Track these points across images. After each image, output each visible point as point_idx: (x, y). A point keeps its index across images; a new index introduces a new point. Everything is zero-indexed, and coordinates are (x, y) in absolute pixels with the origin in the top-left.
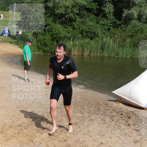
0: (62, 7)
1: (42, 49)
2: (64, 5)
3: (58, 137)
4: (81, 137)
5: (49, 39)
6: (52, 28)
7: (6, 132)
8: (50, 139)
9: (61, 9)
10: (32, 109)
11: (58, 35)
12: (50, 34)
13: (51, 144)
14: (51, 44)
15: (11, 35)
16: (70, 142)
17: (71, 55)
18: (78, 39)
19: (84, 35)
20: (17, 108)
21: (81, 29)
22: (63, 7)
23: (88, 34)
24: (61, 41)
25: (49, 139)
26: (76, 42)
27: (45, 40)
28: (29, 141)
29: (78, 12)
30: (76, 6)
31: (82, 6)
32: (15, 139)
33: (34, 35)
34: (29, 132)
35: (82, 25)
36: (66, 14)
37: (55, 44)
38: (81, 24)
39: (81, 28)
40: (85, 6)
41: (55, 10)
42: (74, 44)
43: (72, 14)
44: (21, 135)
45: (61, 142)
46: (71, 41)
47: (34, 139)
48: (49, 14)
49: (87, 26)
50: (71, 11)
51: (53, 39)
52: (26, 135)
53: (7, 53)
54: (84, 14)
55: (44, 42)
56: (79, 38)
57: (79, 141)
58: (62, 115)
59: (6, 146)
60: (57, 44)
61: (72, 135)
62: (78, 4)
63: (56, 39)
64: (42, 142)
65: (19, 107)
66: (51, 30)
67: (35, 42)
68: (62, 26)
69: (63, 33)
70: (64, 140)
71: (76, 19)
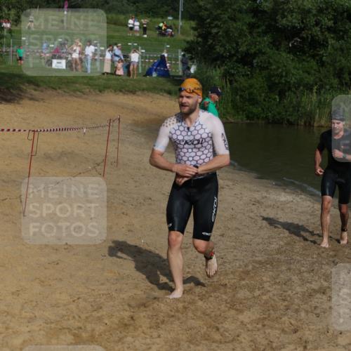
0: (296, 12)
1: (244, 111)
2: (299, 8)
3: (279, 320)
5: (260, 87)
6: (269, 61)
7: (155, 305)
8: (260, 326)
9: (292, 16)
10: (217, 252)
11: (283, 79)
12: (263, 75)
13: (261, 336)
14: (267, 99)
15: (171, 74)
16: (307, 333)
17: (313, 126)
18: (329, 90)
19: (345, 79)
24: (290, 92)
25: (258, 326)
26: (326, 96)
27: (251, 90)
28: (209, 329)
29: (333, 25)
30: (327, 9)
31: (340, 10)
32: (177, 322)
33: (226, 77)
34: (210, 307)
35: (340, 56)
36: (302, 29)
37: (275, 99)
38: (340, 53)
39: (339, 64)
40: (348, 11)
41: (277, 18)
42: (320, 102)
43: (318, 29)
44: (190, 314)
45: (285, 334)
46: (315, 94)
47: (222, 323)
48: (264, 28)
50: (316, 21)
51: (272, 87)
52: (204, 313)
53: (159, 116)
54: (346, 30)
55: (249, 94)
56: (333, 87)
57: (328, 332)
58: (289, 269)
59: (154, 340)
60: (280, 99)
61: (312, 317)
62: (331, 6)
63: (279, 87)
64: (242, 331)
65: (186, 248)
66: (267, 67)
67: (227, 92)
68: (292, 56)
69: (294, 73)
70: (292, 328)
71: (326, 40)
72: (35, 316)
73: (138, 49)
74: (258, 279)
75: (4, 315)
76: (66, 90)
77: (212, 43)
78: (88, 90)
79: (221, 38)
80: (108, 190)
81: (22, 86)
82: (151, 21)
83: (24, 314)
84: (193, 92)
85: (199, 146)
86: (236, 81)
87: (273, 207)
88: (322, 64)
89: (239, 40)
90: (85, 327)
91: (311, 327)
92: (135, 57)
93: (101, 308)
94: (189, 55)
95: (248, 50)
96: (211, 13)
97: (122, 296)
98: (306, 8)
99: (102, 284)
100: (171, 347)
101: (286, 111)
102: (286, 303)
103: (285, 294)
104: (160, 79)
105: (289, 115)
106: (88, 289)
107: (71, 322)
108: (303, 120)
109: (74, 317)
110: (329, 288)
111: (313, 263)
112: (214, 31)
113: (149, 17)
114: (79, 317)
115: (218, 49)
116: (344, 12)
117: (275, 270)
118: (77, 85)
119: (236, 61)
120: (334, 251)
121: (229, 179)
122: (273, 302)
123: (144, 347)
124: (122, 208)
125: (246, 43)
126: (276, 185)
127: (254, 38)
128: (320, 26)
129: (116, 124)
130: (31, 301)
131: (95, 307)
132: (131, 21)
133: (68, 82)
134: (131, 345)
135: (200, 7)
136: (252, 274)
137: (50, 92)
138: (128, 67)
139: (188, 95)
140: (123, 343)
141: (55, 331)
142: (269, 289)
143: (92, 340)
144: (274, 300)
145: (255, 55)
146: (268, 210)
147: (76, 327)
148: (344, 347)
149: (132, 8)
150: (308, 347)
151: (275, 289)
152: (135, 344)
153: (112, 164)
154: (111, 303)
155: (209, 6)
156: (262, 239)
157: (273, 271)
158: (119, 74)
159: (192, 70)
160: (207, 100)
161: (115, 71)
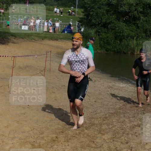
1: (104, 48)
2: (128, 3)
3: (120, 138)
5: (112, 38)
6: (115, 26)
7: (67, 132)
9: (125, 7)
10: (93, 109)
11: (121, 34)
12: (113, 32)
13: (112, 145)
14: (114, 43)
16: (132, 143)
17: (134, 54)
18: (141, 38)
19: (148, 34)
22: (126, 4)
24: (124, 40)
25: (111, 141)
26: (140, 41)
27: (108, 39)
28: (90, 142)
29: (142, 10)
30: (140, 4)
32: (76, 139)
33: (97, 33)
34: (90, 133)
35: (146, 24)
36: (129, 12)
37: (118, 43)
38: (145, 22)
39: (145, 27)
40: (149, 4)
41: (118, 7)
42: (137, 44)
43: (136, 12)
44: (82, 136)
45: (122, 144)
46: (135, 40)
47: (95, 140)
48: (113, 12)
50: (135, 9)
51: (116, 38)
52: (88, 135)
54: (148, 12)
55: (107, 41)
57: (141, 143)
59: (67, 147)
60: (120, 43)
61: (134, 137)
62: (142, 2)
63: (119, 37)
64: (104, 143)
66: (114, 29)
67: (97, 40)
68: (125, 24)
69: (126, 31)
70: (126, 141)
71: (139, 17)
72: (15, 137)
73: (58, 21)
74: (111, 120)
75: (2, 136)
76: (28, 39)
77: (90, 19)
78: (37, 39)
79: (94, 16)
80: (47, 82)
81: (9, 37)
82: (64, 9)
83: (10, 136)
84: (78, 39)
85: (82, 63)
86: (101, 35)
88: (138, 27)
89: (102, 17)
90: (36, 141)
91: (134, 141)
92: (57, 25)
93: (43, 133)
94: (81, 24)
95: (106, 21)
96: (90, 5)
97: (52, 128)
98: (131, 3)
99: (44, 123)
100: (74, 150)
101: (123, 48)
102: (123, 131)
103: (123, 127)
104: (68, 34)
105: (124, 50)
106: (38, 125)
107: (30, 139)
108: (130, 52)
109: (32, 137)
110: (141, 124)
111: (135, 114)
112: (91, 13)
113: (63, 7)
114: (34, 137)
115: (93, 21)
116: (147, 5)
118: (33, 37)
119: (101, 26)
120: (143, 108)
121: (98, 77)
122: (117, 130)
123: (62, 150)
124: (52, 90)
125: (105, 19)
126: (119, 80)
127: (108, 16)
129: (49, 53)
130: (13, 130)
131: (41, 133)
132: (55, 9)
133: (29, 36)
134: (56, 149)
135: (85, 3)
136: (108, 119)
137: (21, 40)
138: (54, 29)
140: (53, 148)
141: (23, 143)
142: (116, 125)
143: (40, 147)
144: (117, 129)
145: (109, 24)
146: (115, 91)
147: (32, 141)
148: (148, 150)
149: (56, 4)
150: (133, 150)
151: (118, 125)
152: (58, 149)
153: (48, 71)
154: (48, 131)
155: (89, 2)
156: (113, 103)
157: (117, 117)
158: (51, 32)
159: (82, 30)
160: (89, 43)
161: (49, 31)
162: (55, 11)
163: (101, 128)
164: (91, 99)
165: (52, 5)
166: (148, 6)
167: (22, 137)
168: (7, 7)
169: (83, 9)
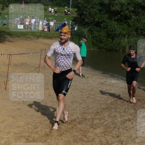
0: (118, 5)
1: (97, 46)
2: (120, 3)
3: (111, 132)
4: (134, 134)
5: (104, 36)
6: (107, 25)
9: (116, 6)
10: (86, 104)
11: (113, 32)
12: (105, 30)
13: (104, 139)
14: (106, 41)
16: (123, 137)
17: (126, 52)
19: (139, 32)
20: (71, 103)
21: (136, 26)
23: (143, 31)
24: (116, 38)
25: (102, 135)
26: (131, 39)
27: (100, 37)
28: (82, 136)
29: (134, 10)
30: (131, 3)
31: (137, 3)
32: (69, 133)
33: (90, 32)
34: (83, 127)
35: (137, 23)
36: (121, 12)
37: (110, 41)
38: (137, 21)
40: (140, 4)
41: (111, 7)
42: (128, 42)
44: (74, 130)
45: (114, 138)
46: (126, 39)
47: (87, 134)
48: (105, 11)
49: (142, 24)
50: (127, 8)
51: (108, 36)
52: (80, 130)
54: (139, 12)
55: (99, 39)
56: (133, 36)
57: (131, 137)
58: (116, 111)
59: (60, 141)
60: (112, 41)
61: (125, 131)
62: (133, 2)
63: (111, 36)
64: (96, 137)
65: (73, 103)
66: (107, 27)
67: (90, 38)
68: (117, 23)
69: (118, 30)
70: (117, 135)
71: (131, 16)
72: (10, 131)
73: (53, 20)
74: (102, 115)
76: (23, 37)
77: (84, 18)
78: (32, 37)
79: (87, 16)
81: (5, 36)
82: (58, 8)
83: (6, 131)
86: (94, 33)
87: (108, 85)
89: (95, 16)
90: (31, 136)
91: (125, 135)
92: (52, 24)
93: (37, 128)
94: (74, 23)
95: (99, 20)
96: (83, 5)
97: (46, 123)
98: (123, 3)
99: (38, 118)
100: (66, 143)
101: (115, 46)
102: (114, 125)
103: (114, 121)
106: (32, 120)
107: (25, 134)
108: (121, 49)
109: (26, 132)
110: (132, 119)
111: (126, 109)
112: (85, 12)
113: (58, 7)
114: (29, 132)
115: (87, 20)
117: (110, 111)
118: (28, 36)
119: (94, 25)
121: (90, 74)
122: (109, 125)
123: (55, 144)
124: (46, 86)
125: (98, 18)
126: (110, 76)
127: (101, 15)
128: (128, 10)
129: (44, 51)
130: (9, 125)
131: (35, 127)
132: (50, 9)
133: (24, 34)
134: (50, 143)
135: (79, 3)
136: (100, 113)
137: (17, 38)
138: (49, 28)
139: (64, 35)
140: (46, 142)
141: (18, 138)
142: (107, 119)
143: (34, 141)
145: (102, 22)
146: (107, 87)
147: (27, 136)
148: (138, 143)
149: (51, 3)
150: (123, 144)
151: (110, 119)
152: (51, 143)
153: (42, 68)
154: (42, 126)
155: (82, 2)
156: (105, 98)
157: (109, 112)
158: (45, 31)
159: (76, 29)
160: (82, 41)
161: (44, 29)
162: (50, 11)
163: (93, 123)
164: (84, 94)
165: (47, 5)
166: (139, 5)
167: (17, 132)
168: (4, 7)
169: (77, 9)
